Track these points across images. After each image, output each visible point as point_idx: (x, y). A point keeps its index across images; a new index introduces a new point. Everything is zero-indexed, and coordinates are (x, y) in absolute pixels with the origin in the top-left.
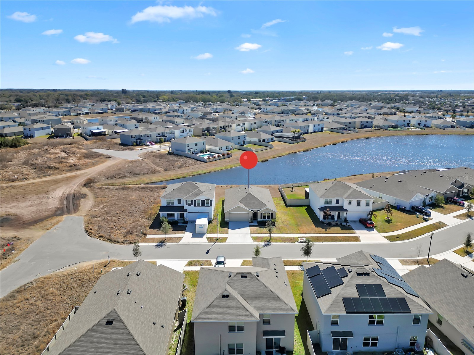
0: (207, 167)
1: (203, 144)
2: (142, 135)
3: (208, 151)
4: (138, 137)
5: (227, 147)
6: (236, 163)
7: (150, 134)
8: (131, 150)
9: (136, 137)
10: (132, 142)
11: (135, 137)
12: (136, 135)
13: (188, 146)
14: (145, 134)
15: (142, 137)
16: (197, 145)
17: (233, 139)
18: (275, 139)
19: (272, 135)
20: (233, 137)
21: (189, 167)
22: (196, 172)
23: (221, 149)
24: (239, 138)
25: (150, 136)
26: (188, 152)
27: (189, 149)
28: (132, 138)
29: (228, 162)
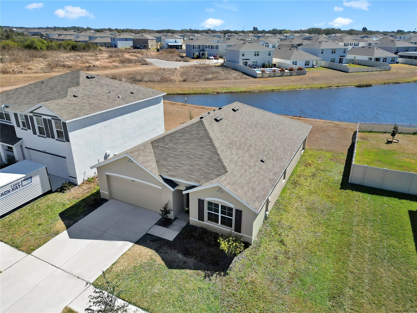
0: (252, 83)
1: (269, 55)
2: (206, 46)
3: (275, 66)
4: (201, 48)
5: (306, 62)
6: (307, 83)
7: (217, 46)
8: (185, 62)
9: (199, 49)
10: (194, 53)
11: (197, 48)
12: (199, 46)
13: (243, 55)
14: (210, 45)
15: (206, 48)
16: (258, 55)
17: (322, 53)
18: (400, 60)
19: (396, 53)
20: (323, 50)
21: (222, 81)
22: (228, 88)
23: (295, 63)
24: (333, 52)
25: (217, 49)
26: (241, 63)
27: (243, 60)
28: (194, 49)
29: (292, 81)
